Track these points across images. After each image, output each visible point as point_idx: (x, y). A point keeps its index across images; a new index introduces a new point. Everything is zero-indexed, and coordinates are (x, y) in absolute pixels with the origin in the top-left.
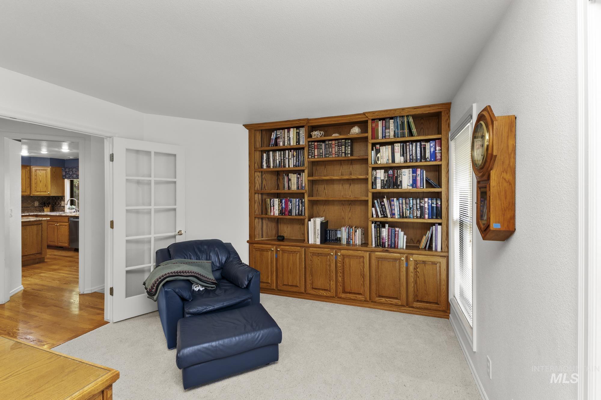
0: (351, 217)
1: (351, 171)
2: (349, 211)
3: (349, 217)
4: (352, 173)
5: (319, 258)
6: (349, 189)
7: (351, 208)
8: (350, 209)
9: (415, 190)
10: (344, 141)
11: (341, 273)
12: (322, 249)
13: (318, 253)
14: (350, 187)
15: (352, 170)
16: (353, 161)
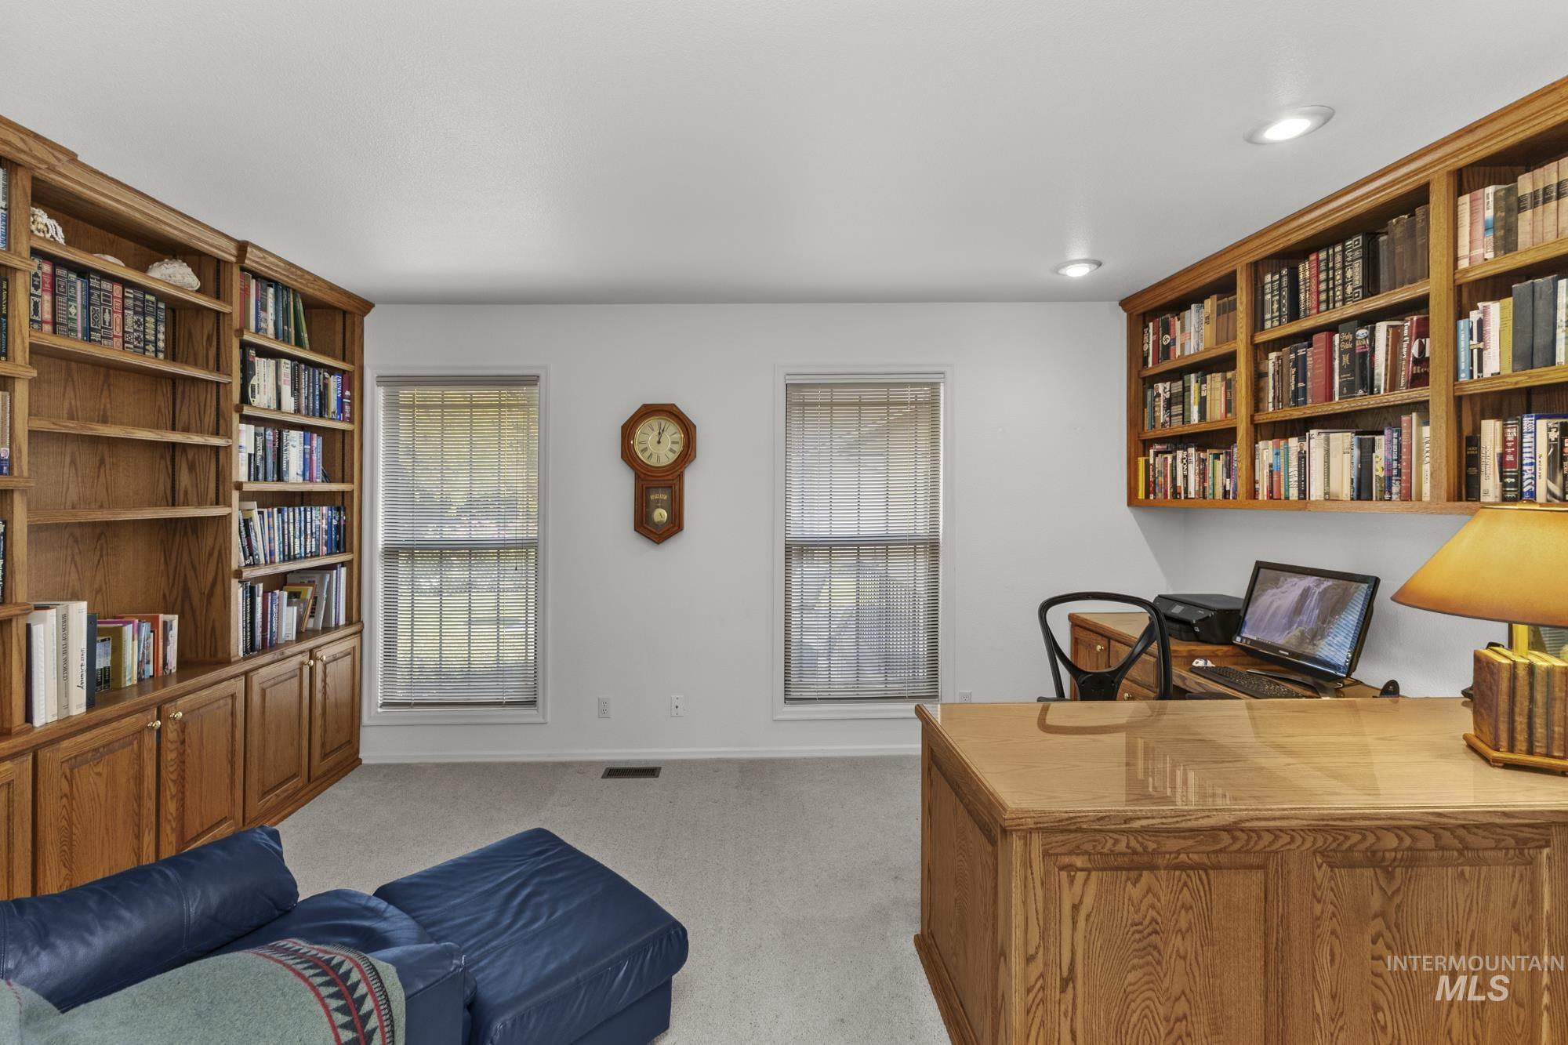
0: (104, 587)
1: (105, 409)
2: (96, 562)
3: (96, 586)
4: (110, 419)
5: (99, 769)
6: (98, 477)
7: (105, 553)
8: (101, 556)
9: (309, 487)
10: (152, 298)
11: (174, 782)
12: (114, 725)
13: (96, 750)
14: (102, 470)
15: (108, 406)
16: (111, 372)
